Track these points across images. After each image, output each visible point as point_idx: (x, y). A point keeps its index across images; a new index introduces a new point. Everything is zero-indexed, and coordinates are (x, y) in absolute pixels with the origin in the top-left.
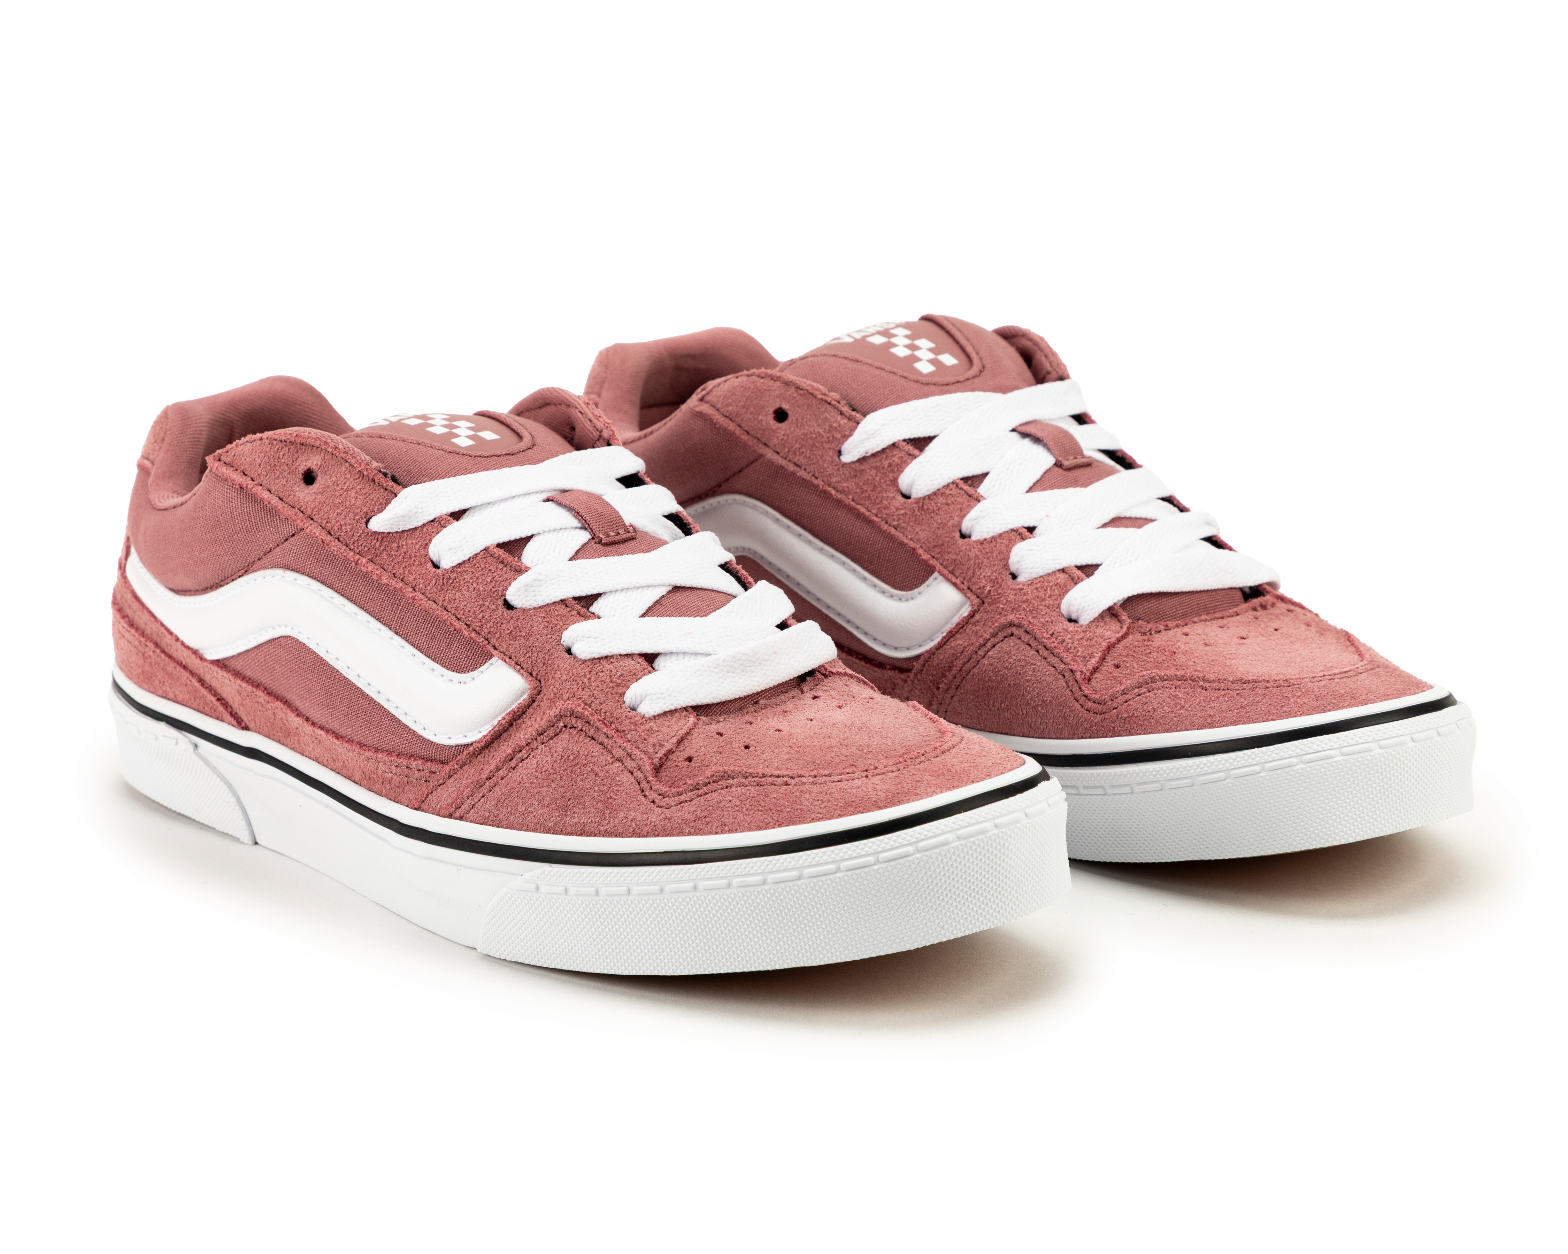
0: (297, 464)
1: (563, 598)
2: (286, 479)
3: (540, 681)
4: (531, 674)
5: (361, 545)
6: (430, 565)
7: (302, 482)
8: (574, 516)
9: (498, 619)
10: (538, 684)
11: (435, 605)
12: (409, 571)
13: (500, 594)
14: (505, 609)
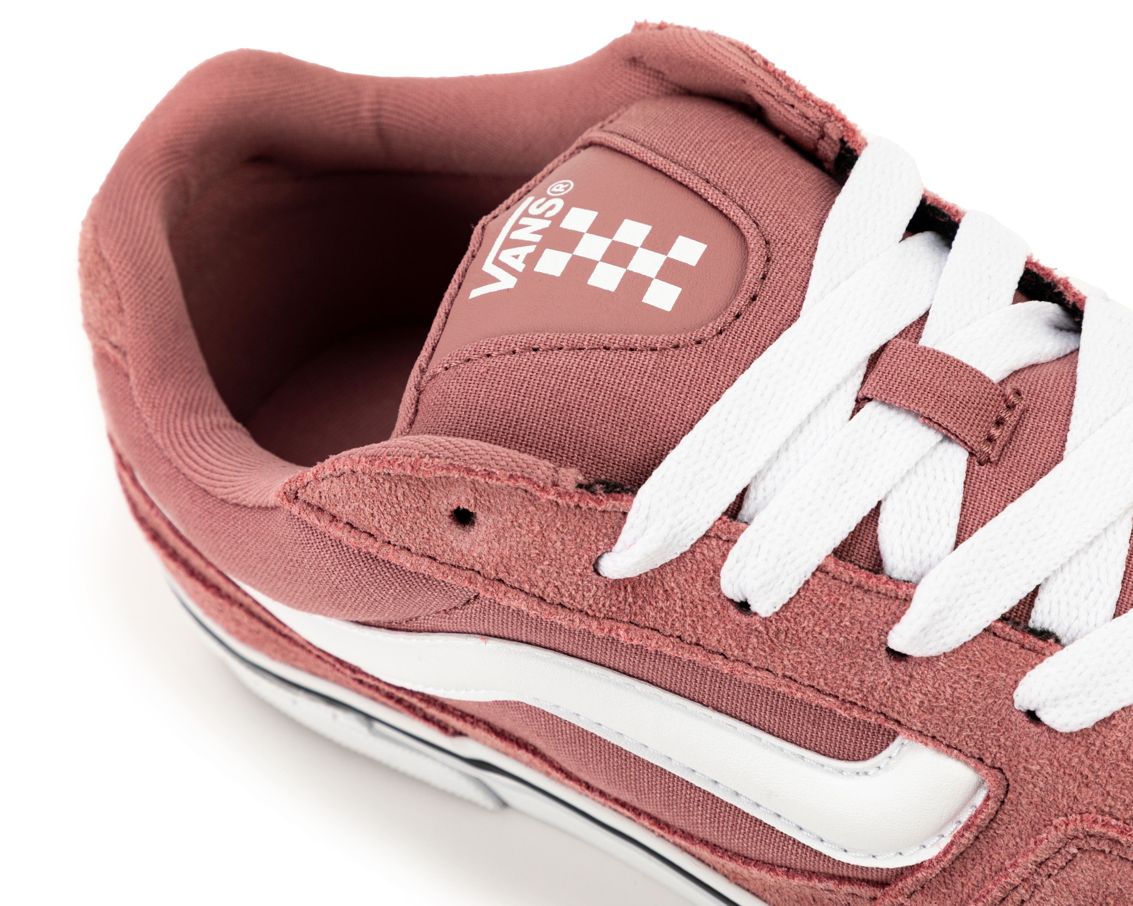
0: (434, 504)
1: (986, 625)
2: (426, 530)
3: (1000, 770)
4: (981, 760)
5: (604, 606)
6: (733, 611)
7: (453, 526)
8: (924, 424)
9: (889, 683)
10: (1000, 775)
11: (770, 676)
12: (703, 627)
13: (877, 643)
14: (893, 663)
